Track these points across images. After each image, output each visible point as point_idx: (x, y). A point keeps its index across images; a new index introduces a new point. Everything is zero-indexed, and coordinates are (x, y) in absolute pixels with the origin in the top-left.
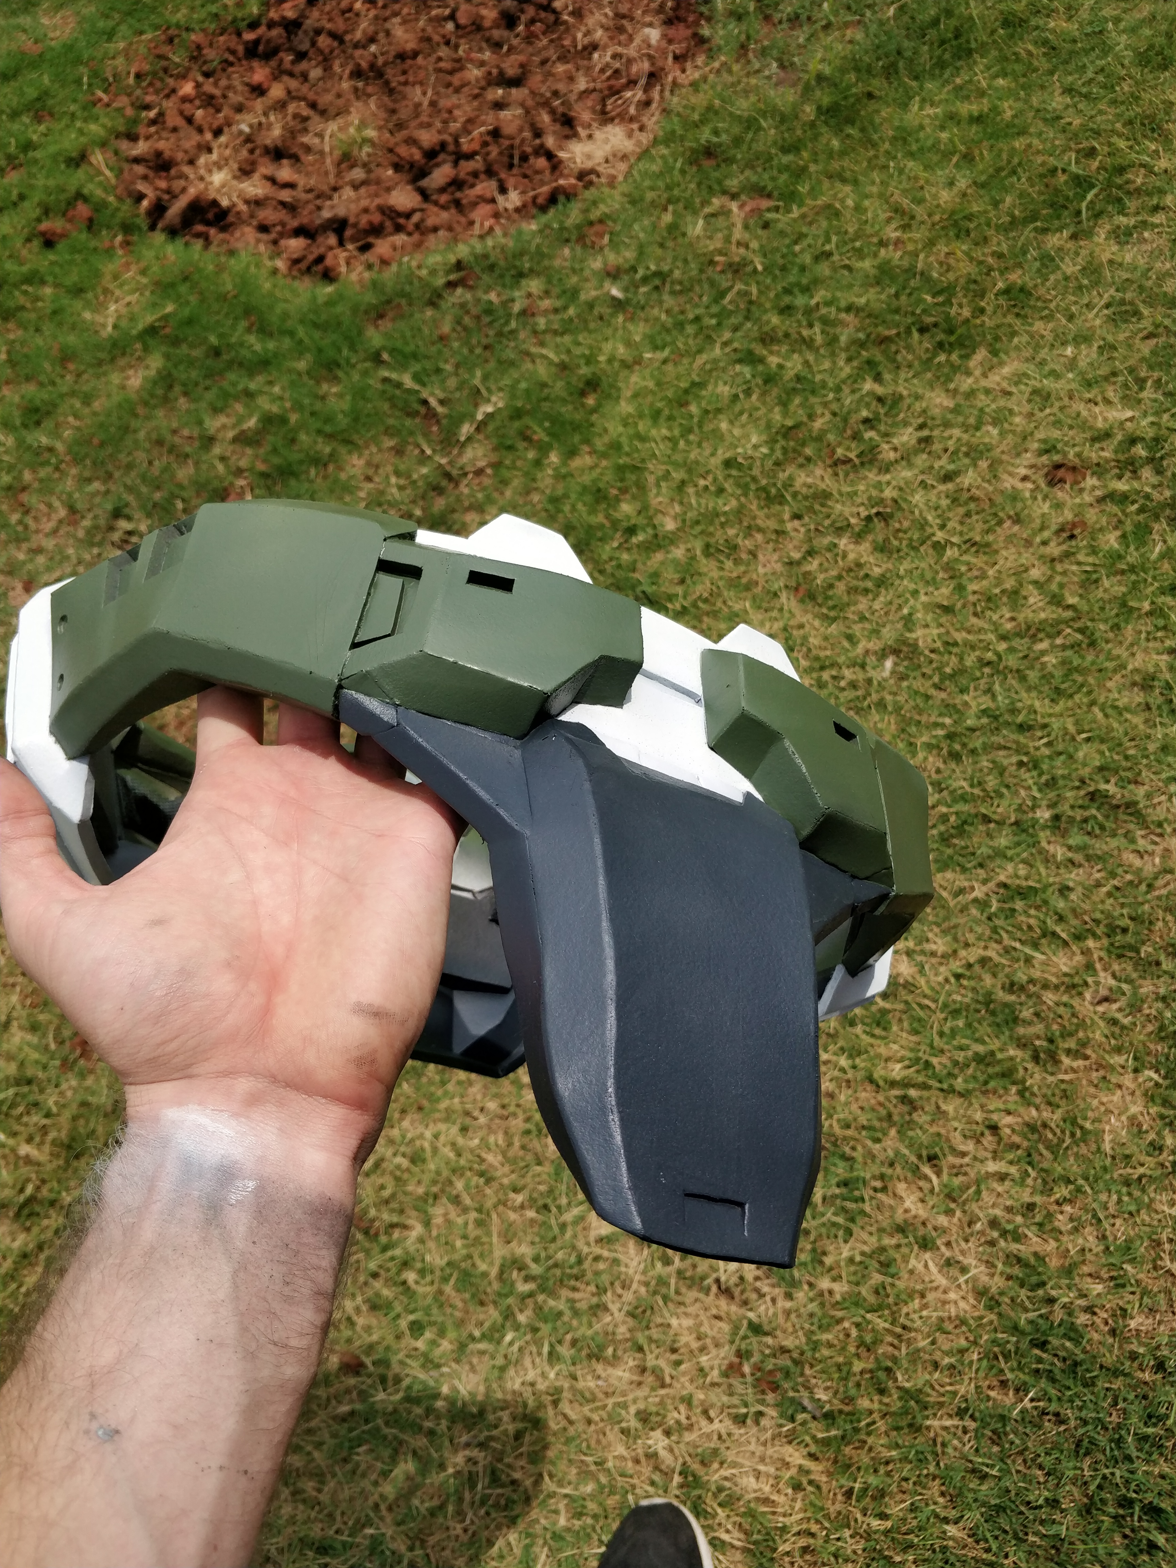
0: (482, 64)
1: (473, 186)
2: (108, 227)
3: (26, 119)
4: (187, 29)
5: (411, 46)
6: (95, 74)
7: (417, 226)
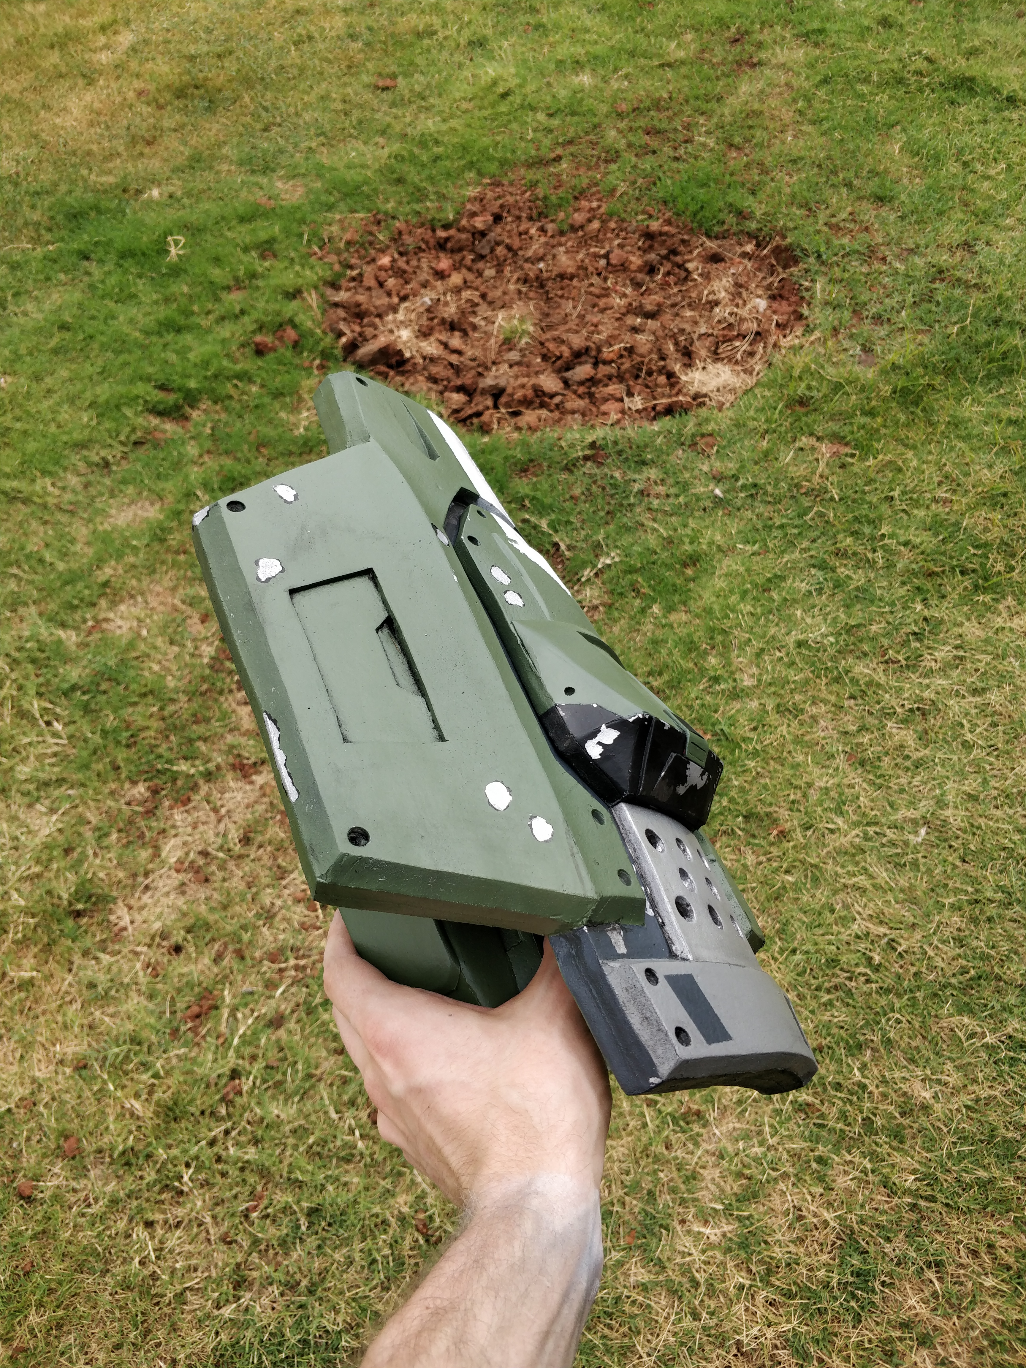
0: (625, 295)
1: (606, 385)
2: (311, 351)
3: (254, 254)
4: (393, 218)
5: (571, 270)
6: (315, 234)
7: (557, 406)
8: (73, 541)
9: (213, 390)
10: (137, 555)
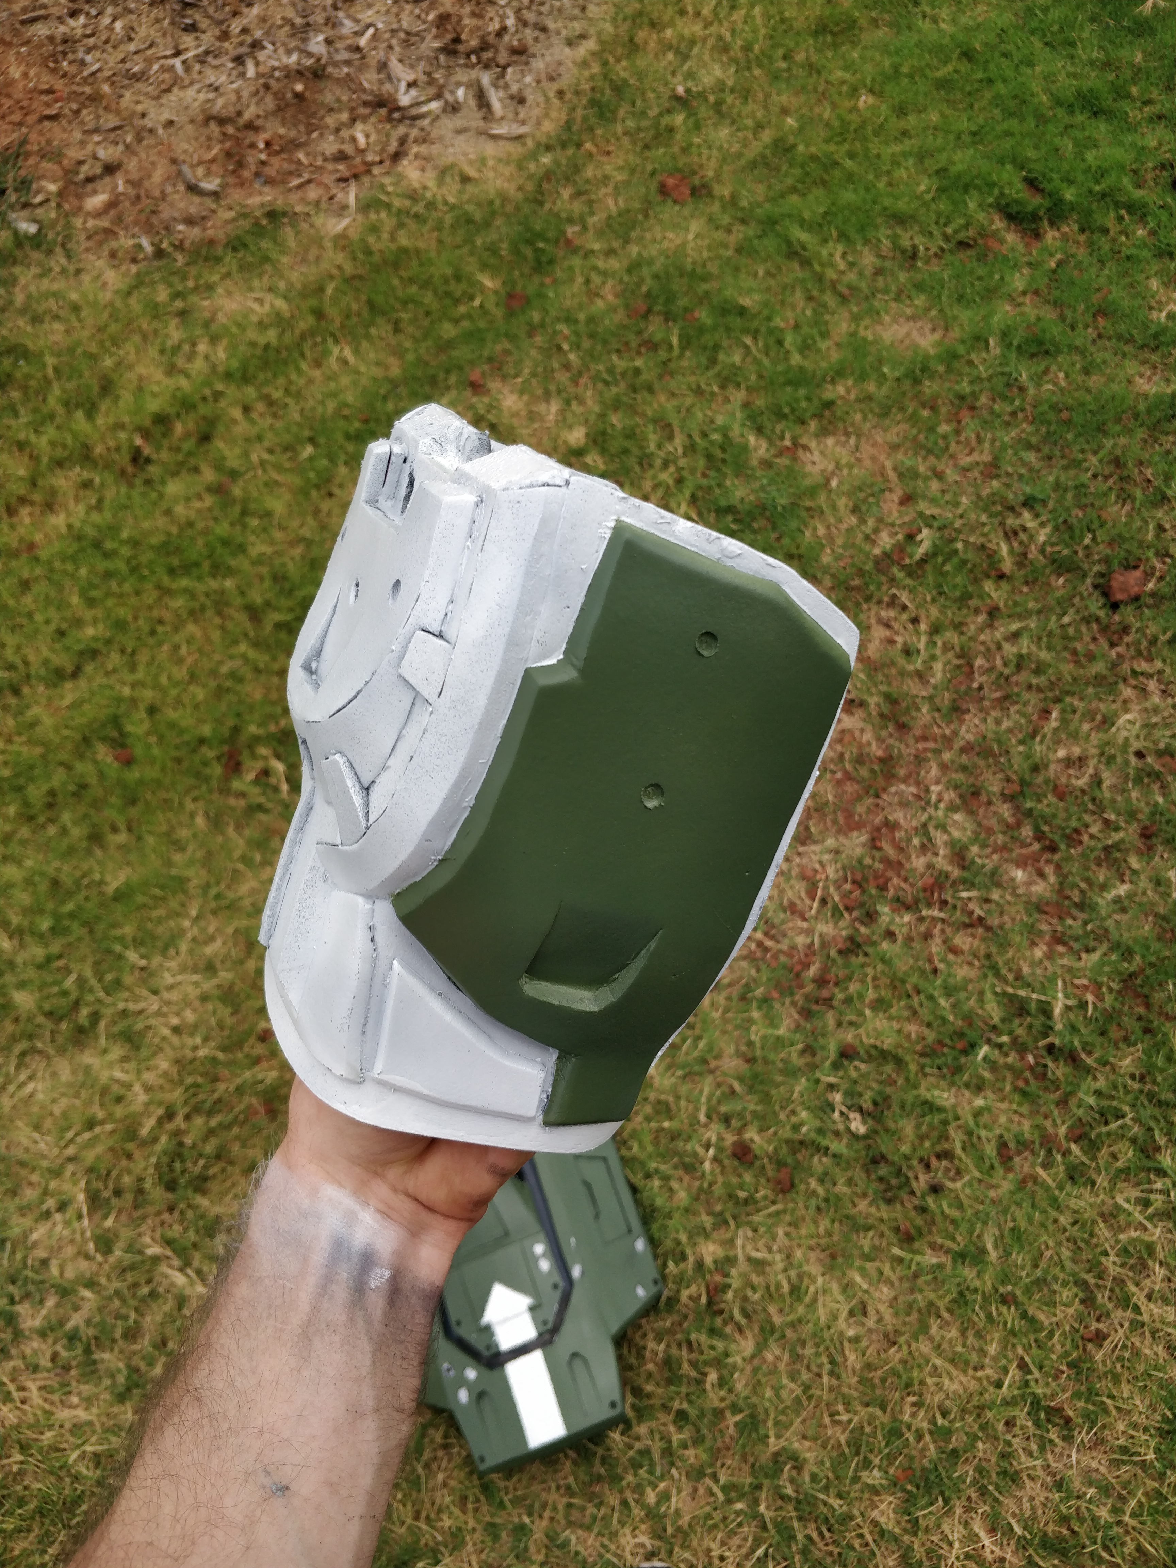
8: (825, 335)
9: (1089, 213)
10: (880, 385)
